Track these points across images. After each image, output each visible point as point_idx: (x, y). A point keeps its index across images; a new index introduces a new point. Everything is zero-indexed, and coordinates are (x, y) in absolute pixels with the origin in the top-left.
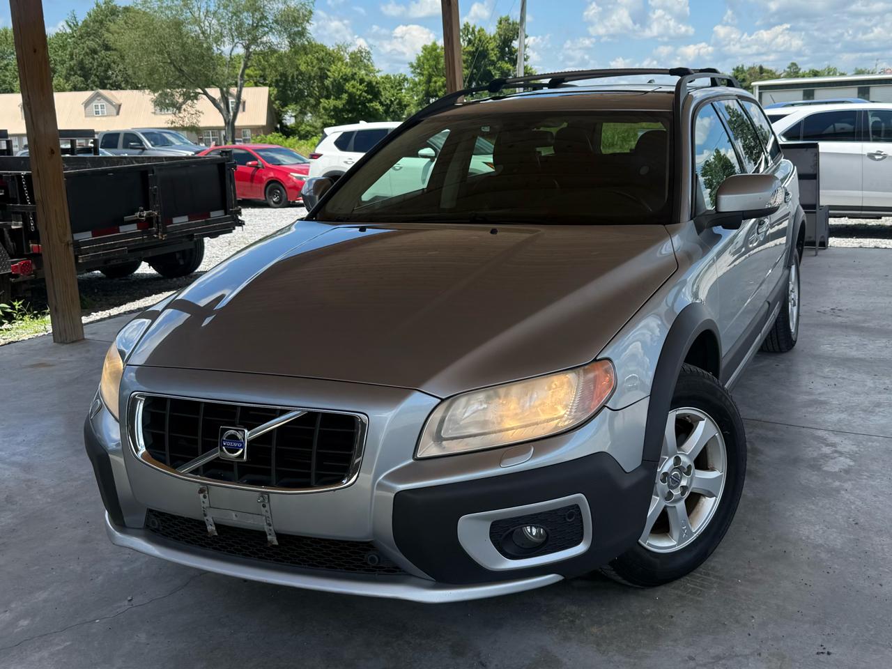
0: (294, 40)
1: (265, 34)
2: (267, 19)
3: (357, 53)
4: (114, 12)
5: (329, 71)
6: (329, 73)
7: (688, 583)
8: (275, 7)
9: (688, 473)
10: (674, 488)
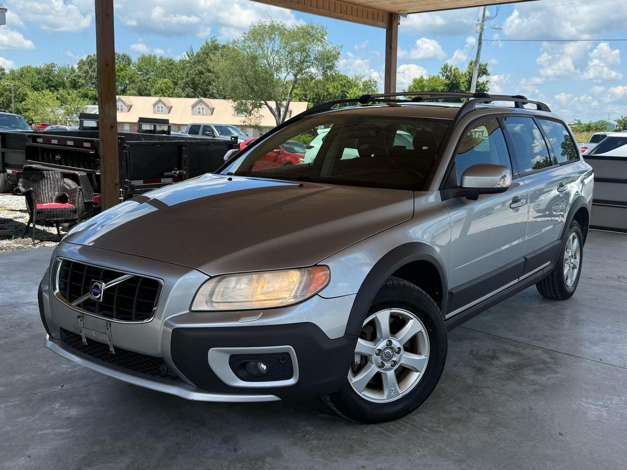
0: (326, 71)
1: (309, 67)
2: (310, 56)
3: (368, 82)
4: (216, 48)
5: (348, 93)
6: (348, 95)
7: (391, 425)
8: (316, 49)
9: (398, 353)
10: (386, 361)
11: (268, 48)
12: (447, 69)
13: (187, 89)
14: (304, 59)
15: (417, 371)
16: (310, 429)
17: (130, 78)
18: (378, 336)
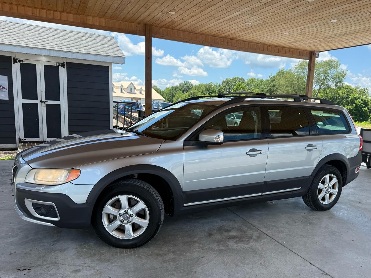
0: (338, 84)
1: (327, 81)
2: (329, 76)
3: (363, 90)
4: (283, 73)
5: (350, 95)
6: (350, 96)
8: (332, 73)
14: (326, 78)
17: (243, 89)
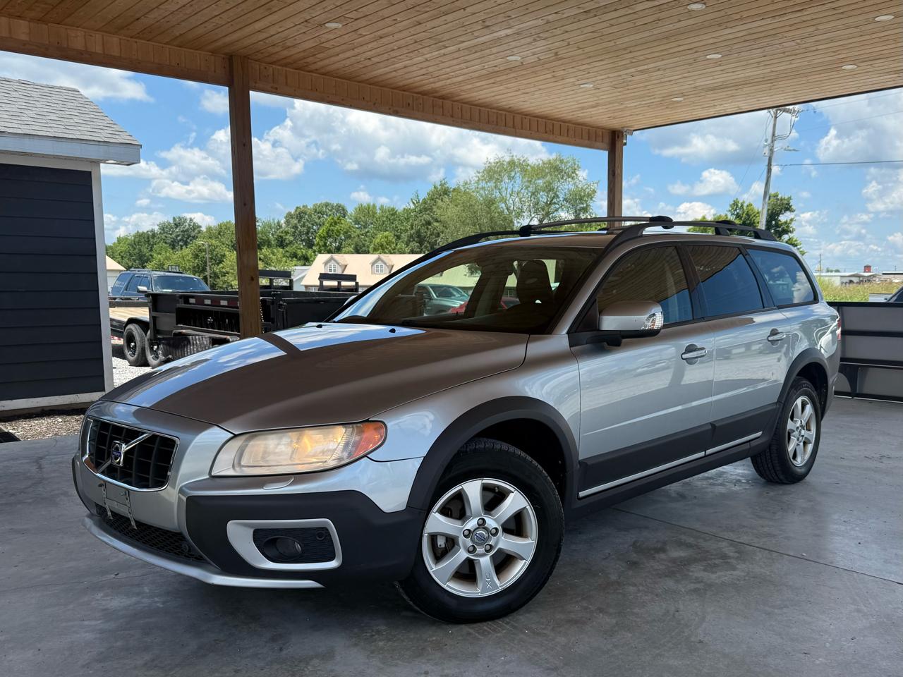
0: (579, 214)
1: (557, 210)
2: (558, 197)
4: (446, 192)
7: (485, 626)
8: (565, 188)
9: (495, 535)
10: (479, 544)
11: (506, 189)
12: (737, 205)
13: (411, 244)
14: (552, 200)
15: (523, 559)
16: (383, 628)
17: (346, 233)
18: (468, 513)
